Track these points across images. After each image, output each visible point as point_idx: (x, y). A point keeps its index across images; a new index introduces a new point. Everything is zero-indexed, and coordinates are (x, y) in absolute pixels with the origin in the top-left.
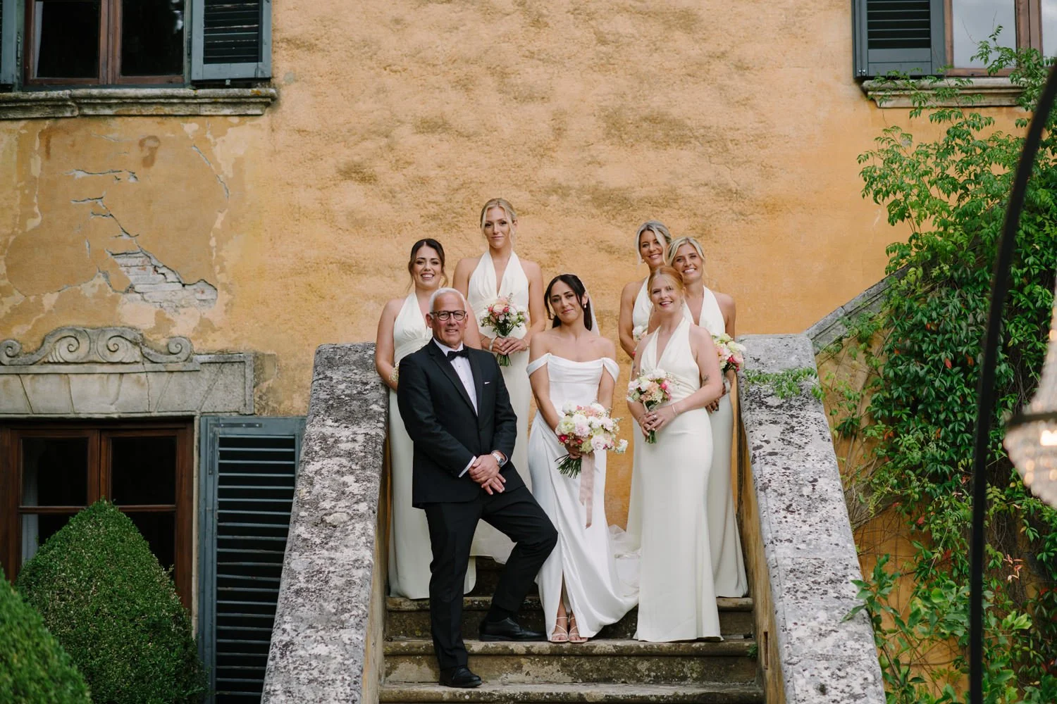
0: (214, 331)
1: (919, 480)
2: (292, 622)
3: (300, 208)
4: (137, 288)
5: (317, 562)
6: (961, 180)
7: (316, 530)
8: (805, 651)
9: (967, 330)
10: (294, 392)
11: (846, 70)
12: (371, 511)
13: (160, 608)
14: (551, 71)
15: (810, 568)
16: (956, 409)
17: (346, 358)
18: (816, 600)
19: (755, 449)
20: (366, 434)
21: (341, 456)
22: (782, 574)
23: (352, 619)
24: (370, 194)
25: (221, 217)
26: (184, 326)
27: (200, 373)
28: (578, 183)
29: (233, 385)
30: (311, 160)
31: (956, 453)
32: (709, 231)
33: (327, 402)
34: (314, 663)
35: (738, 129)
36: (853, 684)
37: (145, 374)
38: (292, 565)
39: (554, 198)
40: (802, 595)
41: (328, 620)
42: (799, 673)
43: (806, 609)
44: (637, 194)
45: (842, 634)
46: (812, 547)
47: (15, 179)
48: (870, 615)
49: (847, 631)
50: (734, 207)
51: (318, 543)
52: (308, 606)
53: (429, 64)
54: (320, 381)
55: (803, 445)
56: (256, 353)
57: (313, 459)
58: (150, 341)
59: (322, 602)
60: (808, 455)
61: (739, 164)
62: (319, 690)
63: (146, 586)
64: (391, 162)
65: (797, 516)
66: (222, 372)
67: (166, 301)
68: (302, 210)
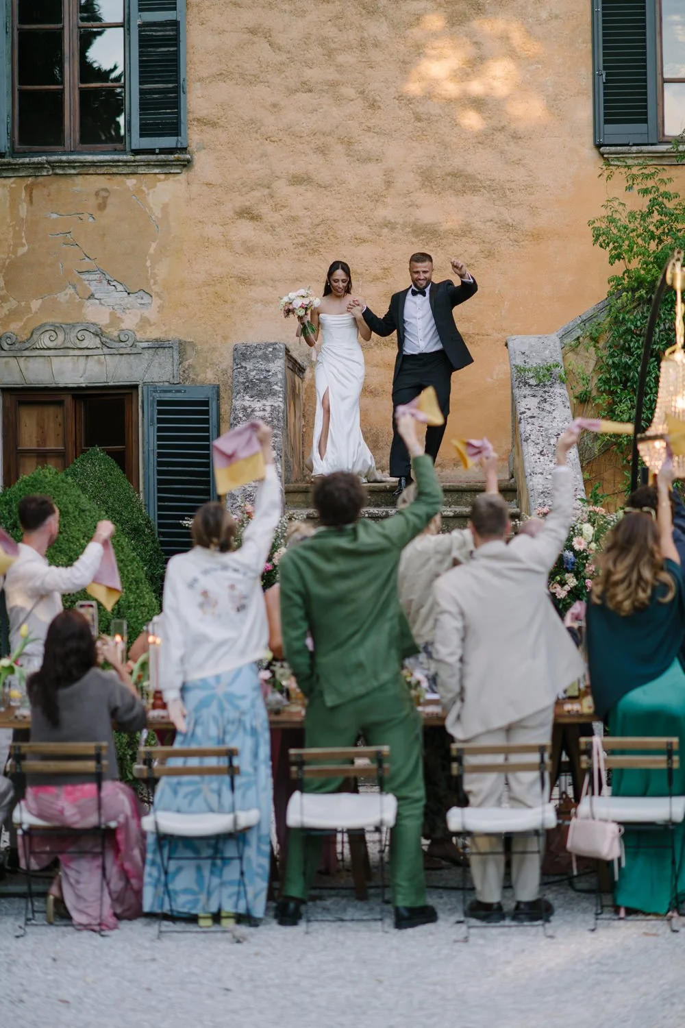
0: (151, 325)
3: (209, 238)
4: (96, 296)
6: (658, 233)
10: (207, 368)
11: (588, 139)
13: (138, 517)
14: (383, 140)
16: (652, 386)
17: (254, 353)
19: (521, 414)
20: (272, 406)
22: (536, 495)
24: (258, 228)
25: (154, 245)
26: (129, 322)
27: (141, 355)
28: (402, 220)
29: (165, 363)
30: (216, 204)
32: (494, 253)
33: (244, 384)
35: (514, 181)
37: (103, 356)
39: (385, 230)
44: (443, 228)
47: (8, 220)
50: (511, 236)
53: (297, 136)
54: (238, 370)
55: (552, 411)
56: (180, 341)
57: (239, 422)
58: (106, 333)
60: (555, 418)
61: (514, 206)
63: (128, 504)
64: (272, 206)
65: (546, 458)
66: (157, 354)
67: (116, 304)
68: (210, 240)
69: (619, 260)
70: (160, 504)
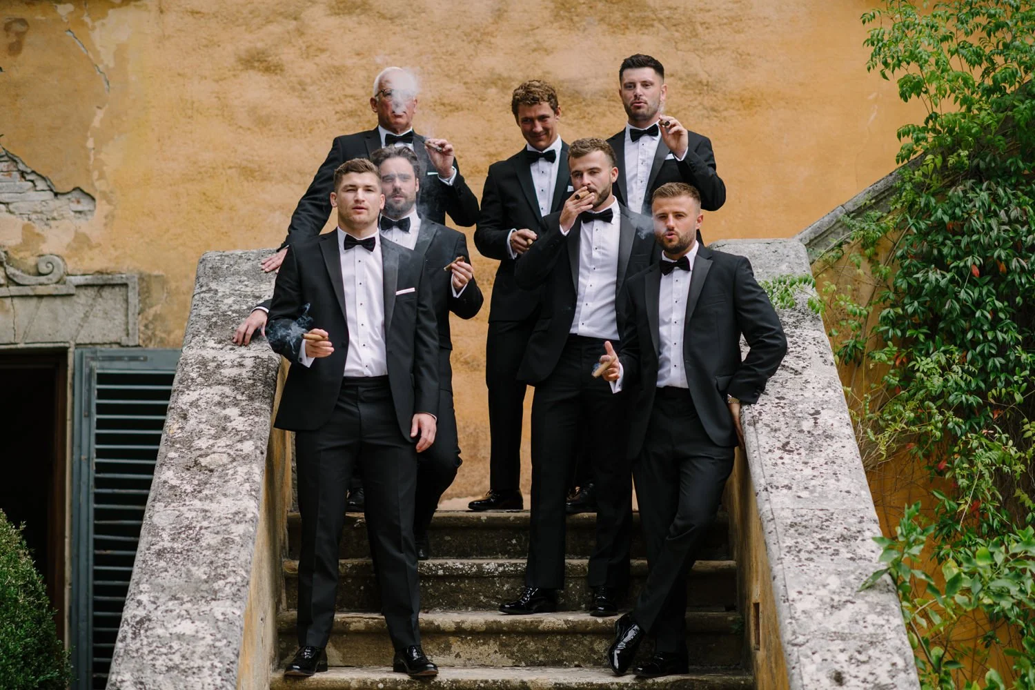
0: (91, 247)
1: (941, 413)
2: (150, 592)
3: (193, 103)
5: (187, 516)
6: (987, 51)
7: (187, 475)
8: (813, 628)
9: (999, 230)
12: (258, 452)
15: (815, 522)
16: (986, 327)
17: (236, 267)
18: (825, 562)
20: (256, 358)
21: (224, 384)
22: (780, 529)
23: (227, 588)
24: (276, 86)
25: (100, 114)
26: (55, 241)
27: (74, 298)
29: (114, 311)
30: (206, 46)
31: (985, 381)
33: (209, 319)
34: (176, 645)
35: (709, 11)
36: (878, 671)
37: (10, 299)
38: (155, 519)
40: (807, 555)
41: (197, 590)
42: (807, 657)
43: (813, 574)
45: (861, 606)
46: (816, 495)
48: (895, 581)
49: (867, 602)
50: (705, 103)
51: (189, 491)
52: (171, 572)
54: (202, 295)
55: (799, 370)
56: (141, 274)
57: (188, 388)
58: (16, 260)
59: (190, 565)
60: (806, 382)
61: (710, 52)
62: (181, 681)
64: (300, 49)
65: (796, 457)
66: (101, 296)
67: (36, 212)
68: (195, 105)
69: (919, 95)
70: (97, 552)
